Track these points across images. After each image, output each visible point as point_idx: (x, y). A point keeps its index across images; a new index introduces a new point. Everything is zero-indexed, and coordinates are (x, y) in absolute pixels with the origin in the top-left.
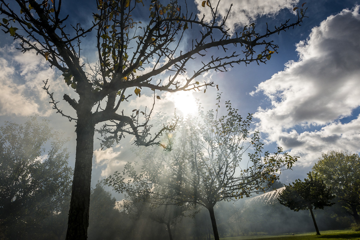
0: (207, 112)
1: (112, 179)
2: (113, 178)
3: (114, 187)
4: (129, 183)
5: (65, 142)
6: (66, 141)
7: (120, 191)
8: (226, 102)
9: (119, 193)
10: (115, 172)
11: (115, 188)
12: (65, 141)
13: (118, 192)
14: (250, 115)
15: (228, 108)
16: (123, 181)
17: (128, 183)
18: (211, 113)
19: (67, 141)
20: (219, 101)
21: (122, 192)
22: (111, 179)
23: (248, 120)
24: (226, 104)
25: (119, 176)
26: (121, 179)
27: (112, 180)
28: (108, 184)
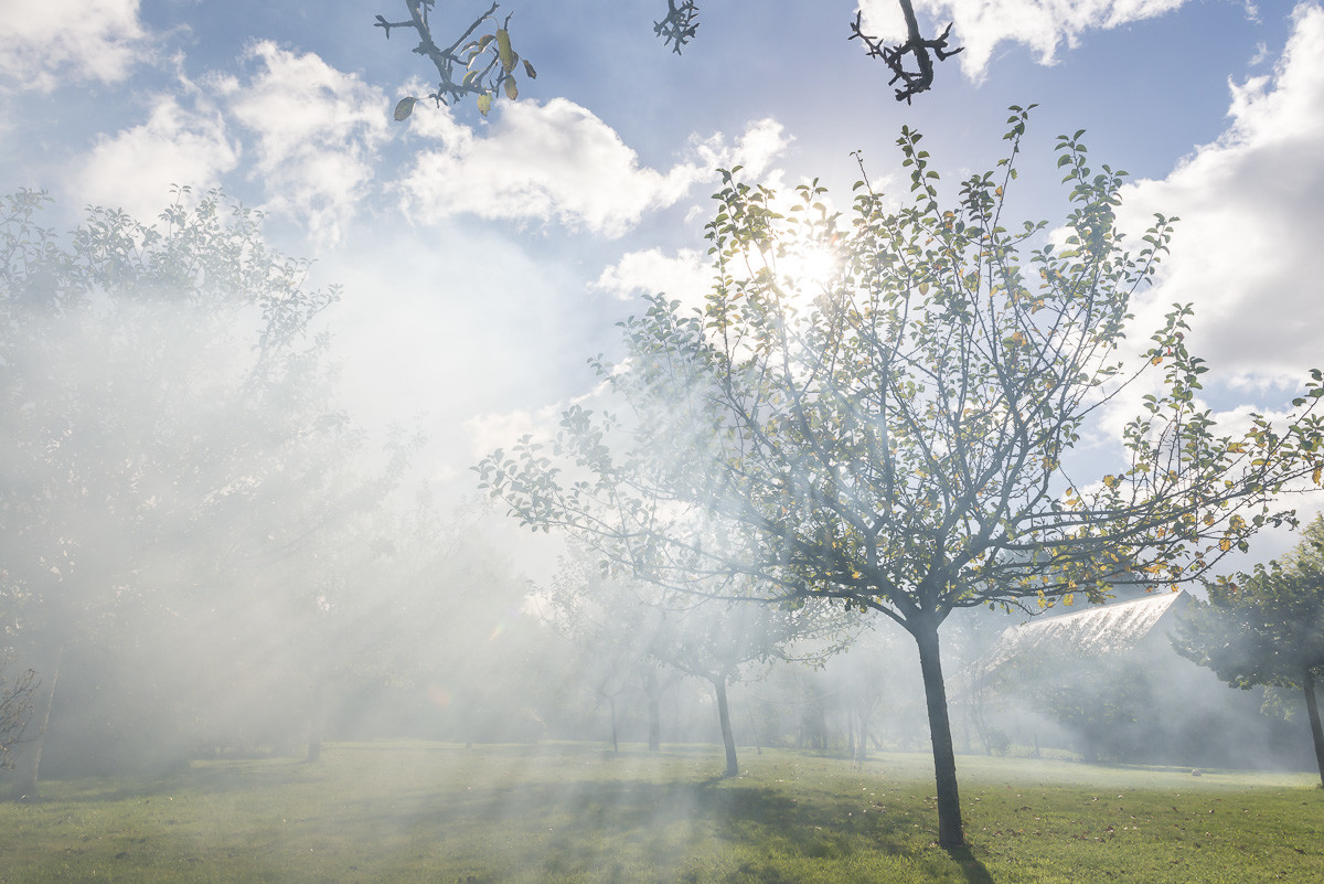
0: (964, 184)
1: (505, 466)
2: (513, 462)
3: (514, 502)
4: (577, 493)
5: (322, 303)
6: (325, 301)
7: (538, 523)
8: (1061, 137)
9: (534, 529)
10: (519, 441)
11: (517, 507)
12: (321, 299)
13: (529, 526)
14: (1162, 221)
15: (1068, 169)
16: (554, 480)
17: (572, 493)
18: (980, 190)
19: (330, 301)
20: (1016, 150)
21: (546, 529)
22: (502, 464)
23: (1151, 246)
24: (1059, 147)
25: (537, 455)
26: (547, 470)
27: (507, 470)
28: (490, 490)
